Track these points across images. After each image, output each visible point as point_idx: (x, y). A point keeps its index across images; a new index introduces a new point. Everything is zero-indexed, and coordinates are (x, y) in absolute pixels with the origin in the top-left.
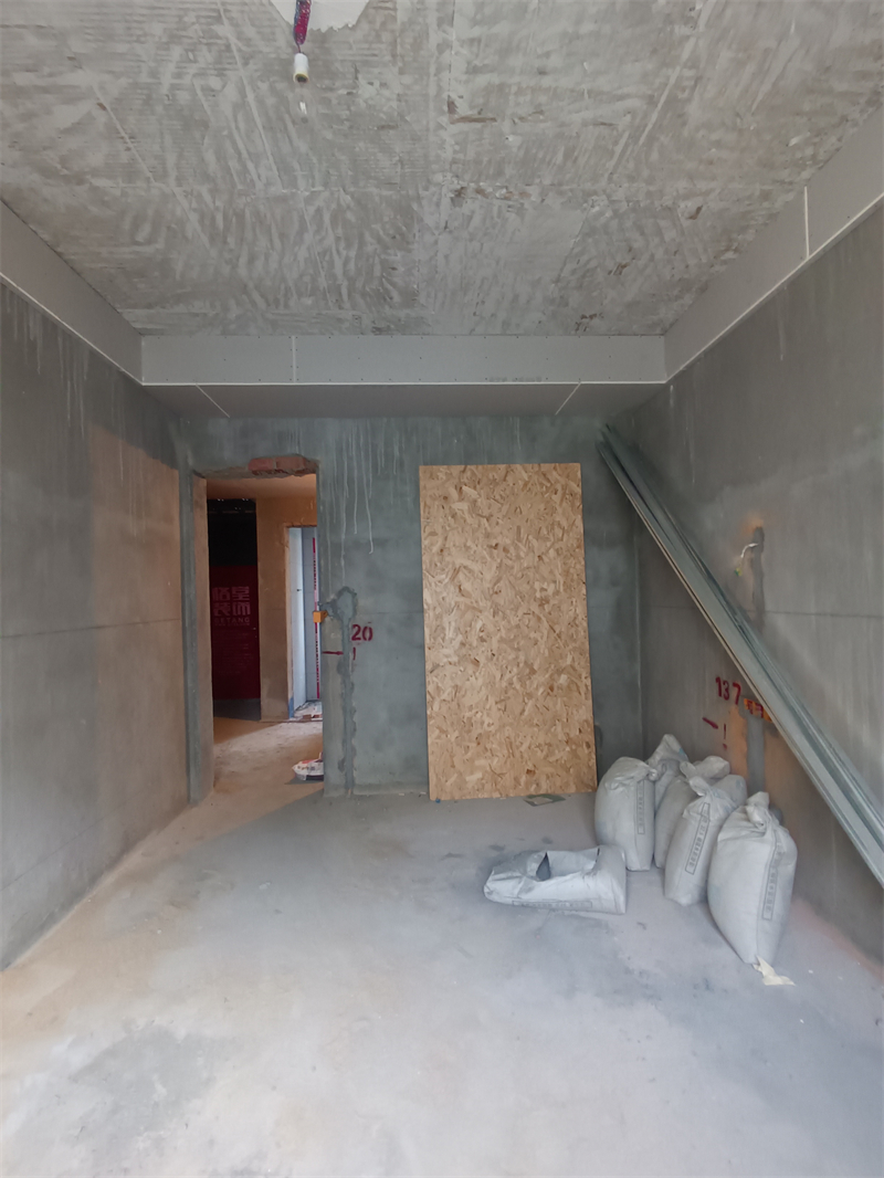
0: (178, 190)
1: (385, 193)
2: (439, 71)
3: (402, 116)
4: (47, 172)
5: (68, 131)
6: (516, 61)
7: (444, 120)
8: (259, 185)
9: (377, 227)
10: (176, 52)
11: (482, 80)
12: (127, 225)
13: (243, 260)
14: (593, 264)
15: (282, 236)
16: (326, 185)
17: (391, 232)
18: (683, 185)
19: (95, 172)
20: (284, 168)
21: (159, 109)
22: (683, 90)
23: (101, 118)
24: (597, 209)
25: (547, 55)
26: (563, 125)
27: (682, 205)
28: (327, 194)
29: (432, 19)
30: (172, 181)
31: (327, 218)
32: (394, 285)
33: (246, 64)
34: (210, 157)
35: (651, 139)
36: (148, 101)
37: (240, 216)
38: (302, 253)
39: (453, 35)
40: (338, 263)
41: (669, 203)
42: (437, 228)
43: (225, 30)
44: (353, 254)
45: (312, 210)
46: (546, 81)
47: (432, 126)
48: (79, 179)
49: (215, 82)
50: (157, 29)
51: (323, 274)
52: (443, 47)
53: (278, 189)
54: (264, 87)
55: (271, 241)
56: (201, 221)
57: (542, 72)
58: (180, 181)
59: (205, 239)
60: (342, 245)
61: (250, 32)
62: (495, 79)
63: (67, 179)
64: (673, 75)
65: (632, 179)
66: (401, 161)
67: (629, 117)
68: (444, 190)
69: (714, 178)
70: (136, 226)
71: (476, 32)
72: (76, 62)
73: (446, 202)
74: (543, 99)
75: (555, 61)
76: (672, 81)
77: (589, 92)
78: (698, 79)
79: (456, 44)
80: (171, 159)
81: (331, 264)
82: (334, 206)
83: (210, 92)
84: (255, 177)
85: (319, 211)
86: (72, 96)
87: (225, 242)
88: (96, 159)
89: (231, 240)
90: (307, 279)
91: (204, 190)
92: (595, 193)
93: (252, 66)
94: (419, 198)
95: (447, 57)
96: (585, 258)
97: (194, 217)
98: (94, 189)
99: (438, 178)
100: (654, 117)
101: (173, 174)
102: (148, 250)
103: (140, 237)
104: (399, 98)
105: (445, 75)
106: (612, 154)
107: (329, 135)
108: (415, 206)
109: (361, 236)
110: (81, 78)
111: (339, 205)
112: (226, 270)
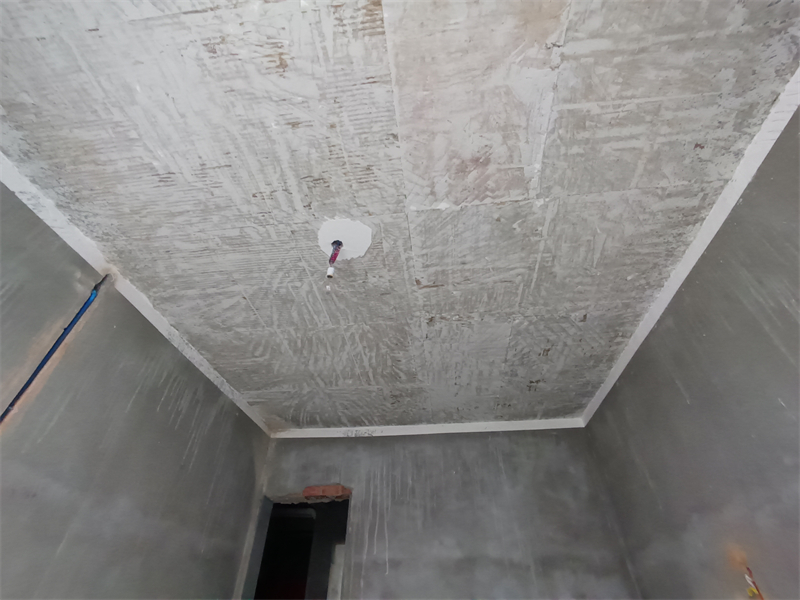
0: (278, 331)
1: (389, 323)
2: (408, 268)
3: (392, 289)
4: (215, 327)
5: (227, 309)
6: (448, 260)
7: (415, 288)
8: (320, 325)
9: (386, 340)
10: (280, 274)
11: (432, 270)
12: (251, 348)
13: (311, 362)
14: (526, 350)
15: (333, 348)
16: (355, 322)
17: (395, 342)
18: (568, 305)
19: (238, 326)
20: (333, 316)
21: (271, 297)
22: (547, 262)
23: (243, 302)
24: (517, 321)
25: (465, 256)
26: (482, 284)
27: (573, 315)
28: (356, 326)
29: (401, 249)
30: (275, 327)
31: (357, 337)
32: (401, 370)
33: (312, 275)
34: (295, 314)
35: (538, 286)
36: (266, 294)
37: (310, 341)
38: (345, 356)
39: (413, 254)
40: (366, 360)
41: (564, 314)
42: (422, 337)
43: (303, 264)
44: (374, 354)
45: (349, 334)
46: (467, 267)
47: (409, 291)
48: (229, 329)
50: (272, 267)
51: (357, 366)
52: (408, 260)
53: (330, 326)
55: (327, 351)
56: (289, 344)
57: (464, 263)
58: (279, 326)
59: (291, 353)
60: (367, 350)
61: (314, 263)
62: (439, 268)
63: (224, 329)
64: (539, 257)
65: (534, 304)
66: (395, 308)
67: (520, 277)
68: (422, 319)
69: (587, 300)
70: (255, 349)
71: (424, 251)
72: (235, 282)
73: (424, 325)
74: (467, 274)
75: (469, 258)
76: (539, 259)
77: (493, 269)
78: (554, 257)
79: (415, 258)
80: (275, 317)
81: (362, 360)
82: (360, 331)
83: (295, 288)
84: (317, 321)
85: (352, 334)
86: (231, 295)
87: (302, 353)
88: (239, 320)
89: (305, 353)
90: (348, 369)
91: (292, 330)
92: (513, 313)
93: (315, 276)
94: (408, 324)
95: (411, 263)
96: (519, 348)
97: (286, 343)
98: (237, 333)
99: (418, 314)
100: (535, 275)
101: (276, 323)
102: (260, 360)
103: (257, 354)
104: (390, 281)
105: (412, 270)
106: (517, 294)
107: (355, 300)
108: (406, 328)
109: (377, 345)
110: (236, 288)
111: (363, 331)
112: (302, 367)
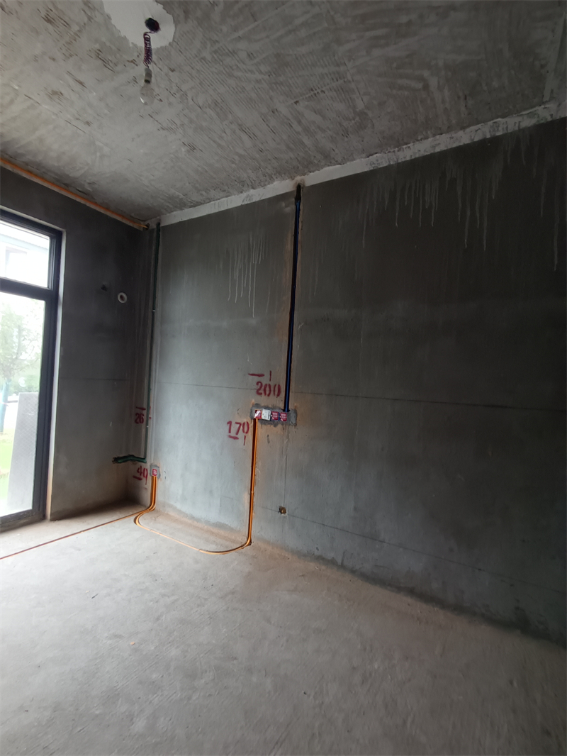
23: (305, 103)
48: (361, 114)
49: (243, 55)
54: (225, 29)
58: (339, 64)
59: (408, 40)
63: (364, 119)
80: (320, 70)
83: (250, 56)
91: (342, 49)
98: (368, 107)
101: (334, 68)
103: (417, 85)
110: (283, 109)
